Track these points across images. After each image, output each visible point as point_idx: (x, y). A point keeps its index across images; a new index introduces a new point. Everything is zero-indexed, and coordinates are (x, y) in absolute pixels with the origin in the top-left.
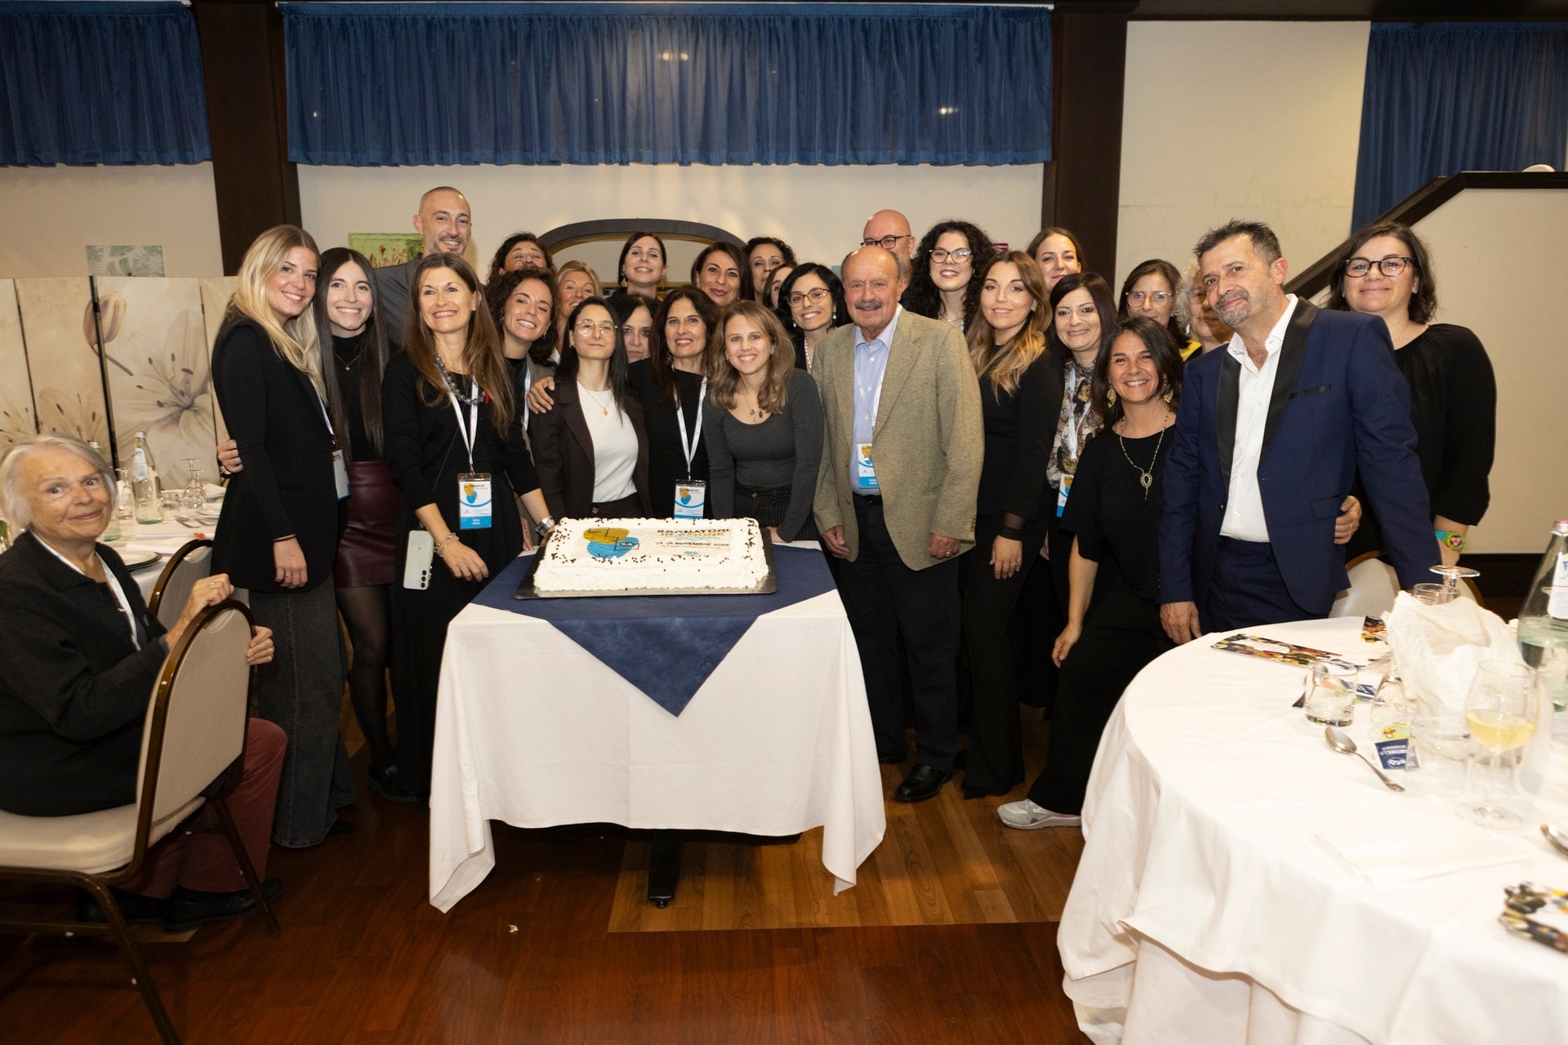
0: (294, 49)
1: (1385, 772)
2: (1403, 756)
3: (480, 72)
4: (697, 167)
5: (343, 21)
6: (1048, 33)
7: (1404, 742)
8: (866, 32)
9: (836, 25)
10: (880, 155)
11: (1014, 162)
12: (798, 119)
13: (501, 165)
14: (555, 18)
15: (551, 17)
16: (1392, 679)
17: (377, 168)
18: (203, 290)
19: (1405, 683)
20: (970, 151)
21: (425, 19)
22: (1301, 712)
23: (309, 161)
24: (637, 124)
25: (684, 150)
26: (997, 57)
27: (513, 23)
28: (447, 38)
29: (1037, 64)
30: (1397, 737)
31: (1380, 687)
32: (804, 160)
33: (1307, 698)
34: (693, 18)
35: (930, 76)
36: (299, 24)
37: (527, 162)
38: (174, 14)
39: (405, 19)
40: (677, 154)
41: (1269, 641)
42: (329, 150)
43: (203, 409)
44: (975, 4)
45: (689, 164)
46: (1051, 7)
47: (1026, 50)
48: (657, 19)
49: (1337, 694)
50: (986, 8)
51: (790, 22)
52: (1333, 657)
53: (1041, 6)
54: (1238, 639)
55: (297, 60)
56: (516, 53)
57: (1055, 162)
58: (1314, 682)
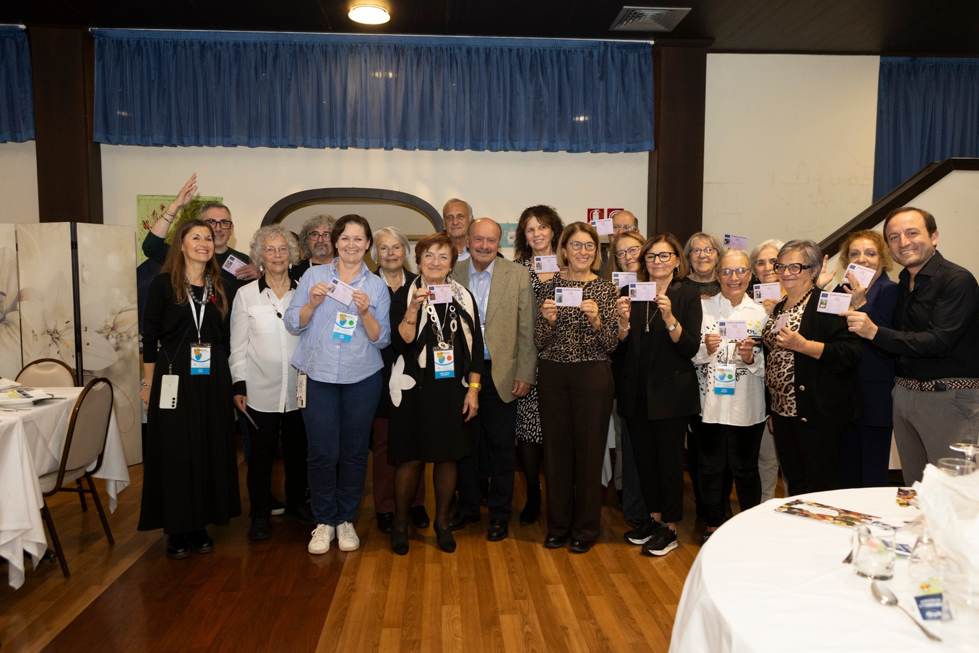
0: (101, 62)
1: (925, 624)
2: (939, 609)
3: (238, 80)
4: (397, 151)
5: (138, 42)
6: (650, 61)
7: (939, 596)
8: (520, 57)
9: (498, 53)
10: (531, 144)
11: (627, 151)
12: (471, 118)
13: (253, 147)
14: (295, 44)
15: (292, 43)
16: (925, 540)
17: (160, 148)
18: (19, 234)
19: (936, 542)
20: (595, 142)
21: (199, 42)
22: (850, 567)
23: (109, 142)
24: (354, 119)
25: (388, 140)
26: (614, 77)
27: (264, 47)
28: (215, 56)
29: (643, 81)
30: (933, 591)
31: (916, 546)
32: (475, 147)
33: (854, 555)
34: (395, 46)
35: (567, 90)
36: (106, 44)
37: (272, 145)
38: (13, 35)
39: (185, 42)
40: (382, 142)
41: (822, 506)
42: (124, 135)
43: (13, 323)
44: (598, 40)
45: (391, 149)
46: (652, 42)
47: (635, 72)
48: (369, 46)
49: (880, 552)
50: (605, 42)
51: (465, 50)
52: (874, 520)
53: (645, 41)
54: (797, 504)
55: (103, 69)
56: (266, 68)
57: (657, 151)
58: (860, 541)
